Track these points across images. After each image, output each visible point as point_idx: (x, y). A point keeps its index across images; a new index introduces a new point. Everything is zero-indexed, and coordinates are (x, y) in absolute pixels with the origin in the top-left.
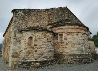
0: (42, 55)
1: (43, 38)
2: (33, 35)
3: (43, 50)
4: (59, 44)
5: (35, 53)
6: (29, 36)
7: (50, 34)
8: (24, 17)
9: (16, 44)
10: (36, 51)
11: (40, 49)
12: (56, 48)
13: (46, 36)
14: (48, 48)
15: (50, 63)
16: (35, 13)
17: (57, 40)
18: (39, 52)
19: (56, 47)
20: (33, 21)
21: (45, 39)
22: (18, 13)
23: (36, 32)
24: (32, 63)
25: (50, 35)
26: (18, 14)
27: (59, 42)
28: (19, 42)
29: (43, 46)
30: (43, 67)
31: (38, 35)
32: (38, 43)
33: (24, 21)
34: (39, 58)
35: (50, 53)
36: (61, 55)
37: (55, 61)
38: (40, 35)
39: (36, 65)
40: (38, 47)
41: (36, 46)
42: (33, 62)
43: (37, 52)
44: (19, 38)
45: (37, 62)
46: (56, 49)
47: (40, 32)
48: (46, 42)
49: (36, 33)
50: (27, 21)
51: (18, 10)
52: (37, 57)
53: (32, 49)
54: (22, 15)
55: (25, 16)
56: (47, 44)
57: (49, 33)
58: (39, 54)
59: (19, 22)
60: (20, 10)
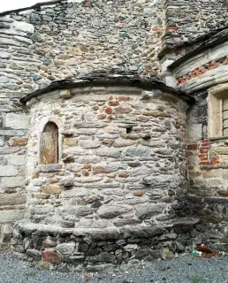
0: (96, 203)
1: (100, 123)
2: (57, 112)
3: (102, 183)
4: (214, 145)
5: (64, 193)
6: (45, 120)
7: (146, 98)
8: (35, 39)
9: (6, 156)
10: (68, 187)
11: (87, 175)
12: (197, 169)
13: (121, 110)
14: (129, 169)
15: (135, 247)
16: (92, 11)
17: (205, 123)
18: (83, 191)
19: (198, 160)
20: (80, 52)
21: (113, 126)
22: (8, 28)
23: (67, 98)
24: (48, 240)
25: (149, 105)
26: (7, 31)
27: (211, 134)
28: (18, 148)
29: (103, 164)
30: (95, 263)
31: (77, 110)
32: (79, 149)
33: (36, 57)
34: (83, 220)
35: (146, 197)
36: (220, 207)
37: (173, 235)
38: (87, 110)
39: (62, 251)
40: (76, 166)
41: (68, 165)
42: (52, 235)
43: (74, 189)
44: (20, 133)
45: (65, 237)
46: (198, 174)
47: (86, 97)
48: (120, 141)
49: (67, 102)
50: (53, 57)
51: (7, 17)
52: (72, 212)
53: (55, 178)
54: (29, 35)
55: (43, 36)
56: (124, 149)
57: (138, 93)
58: (82, 200)
59: (14, 67)
60: (17, 11)
